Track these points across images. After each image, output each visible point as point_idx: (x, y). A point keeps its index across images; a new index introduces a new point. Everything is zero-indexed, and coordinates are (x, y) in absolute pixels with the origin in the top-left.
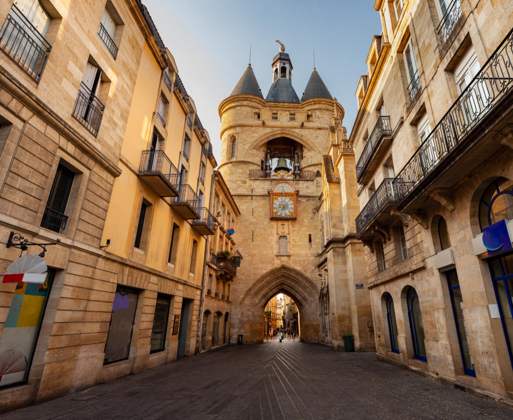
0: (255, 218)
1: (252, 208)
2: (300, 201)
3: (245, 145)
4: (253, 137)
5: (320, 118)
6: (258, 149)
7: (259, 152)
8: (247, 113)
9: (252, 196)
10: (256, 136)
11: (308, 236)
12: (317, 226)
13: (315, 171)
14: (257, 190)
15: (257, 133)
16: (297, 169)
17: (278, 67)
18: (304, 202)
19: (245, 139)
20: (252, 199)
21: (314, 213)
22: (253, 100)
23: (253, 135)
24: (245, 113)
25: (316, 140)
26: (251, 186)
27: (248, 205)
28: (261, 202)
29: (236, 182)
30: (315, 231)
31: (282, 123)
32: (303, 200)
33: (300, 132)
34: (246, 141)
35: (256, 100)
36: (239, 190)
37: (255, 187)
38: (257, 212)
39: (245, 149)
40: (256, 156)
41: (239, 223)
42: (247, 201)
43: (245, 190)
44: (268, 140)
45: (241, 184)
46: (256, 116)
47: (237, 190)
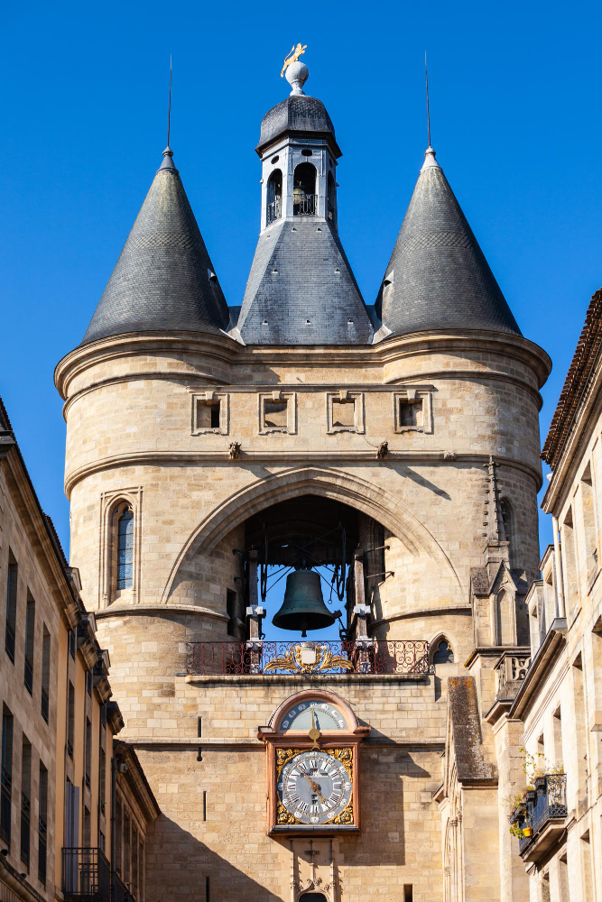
0: (212, 829)
1: (200, 791)
2: (376, 762)
3: (168, 541)
4: (196, 505)
5: (450, 411)
6: (216, 554)
7: (218, 562)
8: (170, 406)
9: (199, 748)
10: (208, 503)
11: (401, 890)
12: (434, 854)
13: (431, 637)
14: (216, 724)
15: (209, 487)
16: (362, 626)
17: (283, 165)
18: (387, 764)
19: (167, 517)
20: (200, 759)
21: (425, 805)
22: (193, 347)
23: (195, 495)
24: (164, 406)
25: (435, 508)
26: (195, 706)
27: (185, 779)
28: (232, 768)
29: (139, 693)
30: (426, 872)
31: (305, 441)
32: (383, 759)
33: (374, 475)
34: (171, 522)
35: (203, 348)
36: (151, 723)
37: (210, 709)
38: (220, 808)
39: (168, 556)
40: (208, 580)
41: (156, 847)
42: (181, 765)
43: (173, 724)
44: (253, 512)
45: (157, 700)
46: (207, 416)
47: (145, 722)
